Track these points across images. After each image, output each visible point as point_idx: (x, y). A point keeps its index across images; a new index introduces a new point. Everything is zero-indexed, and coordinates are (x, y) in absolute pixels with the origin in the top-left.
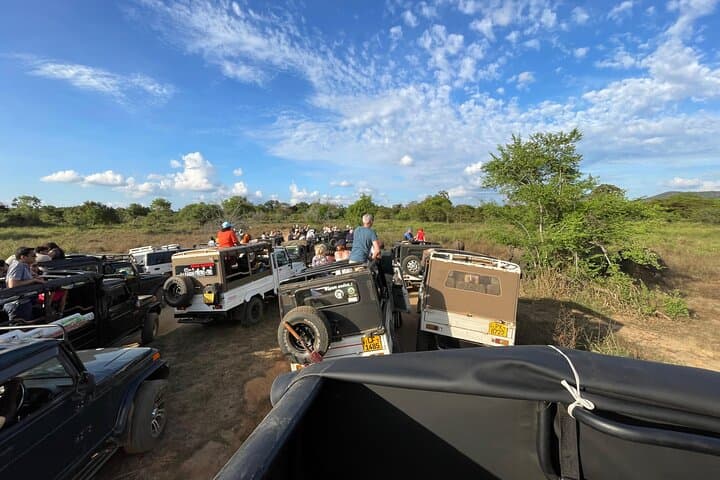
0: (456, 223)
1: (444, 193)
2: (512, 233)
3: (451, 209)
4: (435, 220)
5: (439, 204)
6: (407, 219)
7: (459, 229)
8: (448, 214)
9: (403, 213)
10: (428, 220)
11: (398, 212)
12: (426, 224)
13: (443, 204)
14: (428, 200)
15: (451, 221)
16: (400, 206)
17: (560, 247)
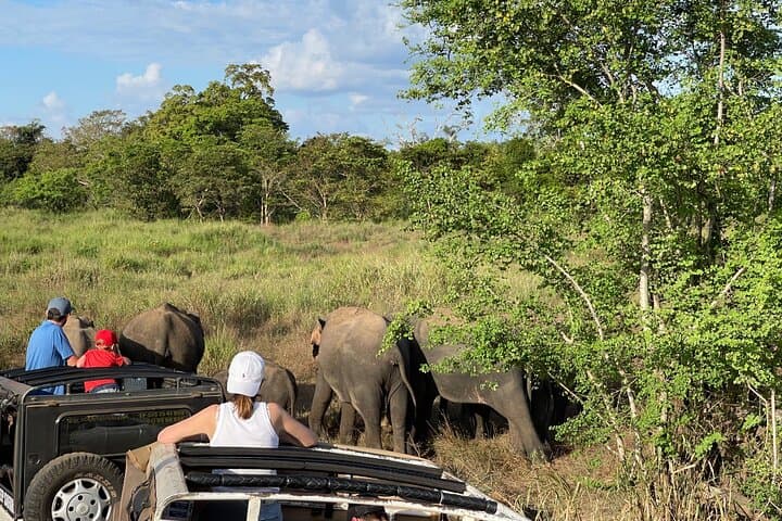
0: (303, 225)
1: (251, 76)
2: (533, 309)
3: (285, 155)
4: (209, 210)
5: (227, 128)
6: (67, 202)
7: (316, 251)
8: (269, 178)
9: (46, 176)
10: (173, 208)
11: (22, 165)
12: (164, 230)
13: (247, 132)
14: (177, 108)
15: (283, 215)
16: (30, 135)
17: (712, 375)
